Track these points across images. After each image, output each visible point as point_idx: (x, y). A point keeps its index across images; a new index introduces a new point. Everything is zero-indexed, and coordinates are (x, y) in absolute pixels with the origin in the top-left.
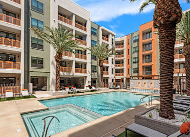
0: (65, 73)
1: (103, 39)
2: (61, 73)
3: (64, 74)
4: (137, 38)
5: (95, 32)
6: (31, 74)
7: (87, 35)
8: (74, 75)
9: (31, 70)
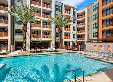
0: (36, 39)
1: (65, 12)
2: (33, 39)
3: (34, 39)
4: (97, 6)
5: (59, 8)
6: (15, 40)
7: (51, 11)
8: (42, 40)
9: (15, 37)
